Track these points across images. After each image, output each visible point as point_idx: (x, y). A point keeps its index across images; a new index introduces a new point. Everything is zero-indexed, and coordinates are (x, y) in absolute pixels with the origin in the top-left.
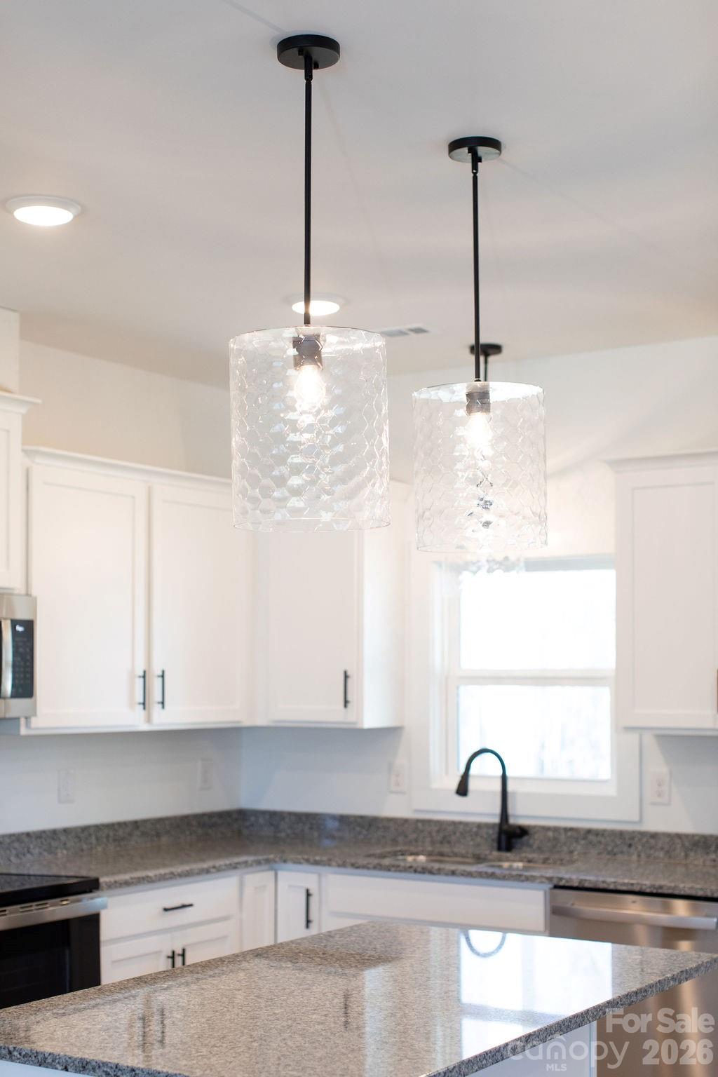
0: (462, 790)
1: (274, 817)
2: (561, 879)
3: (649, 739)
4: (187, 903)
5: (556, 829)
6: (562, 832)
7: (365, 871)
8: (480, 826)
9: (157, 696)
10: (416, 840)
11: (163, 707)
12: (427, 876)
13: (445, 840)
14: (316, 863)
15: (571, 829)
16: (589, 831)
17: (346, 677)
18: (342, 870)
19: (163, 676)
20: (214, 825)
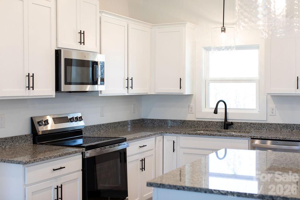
0: (216, 112)
1: (153, 121)
2: (254, 136)
3: (269, 97)
4: (145, 145)
5: (241, 123)
6: (243, 123)
7: (192, 135)
8: (217, 122)
9: (130, 85)
10: (198, 127)
11: (132, 89)
12: (212, 136)
13: (207, 127)
14: (176, 133)
15: (246, 123)
16: (251, 123)
17: (181, 80)
18: (185, 135)
19: (132, 79)
20: (136, 123)
